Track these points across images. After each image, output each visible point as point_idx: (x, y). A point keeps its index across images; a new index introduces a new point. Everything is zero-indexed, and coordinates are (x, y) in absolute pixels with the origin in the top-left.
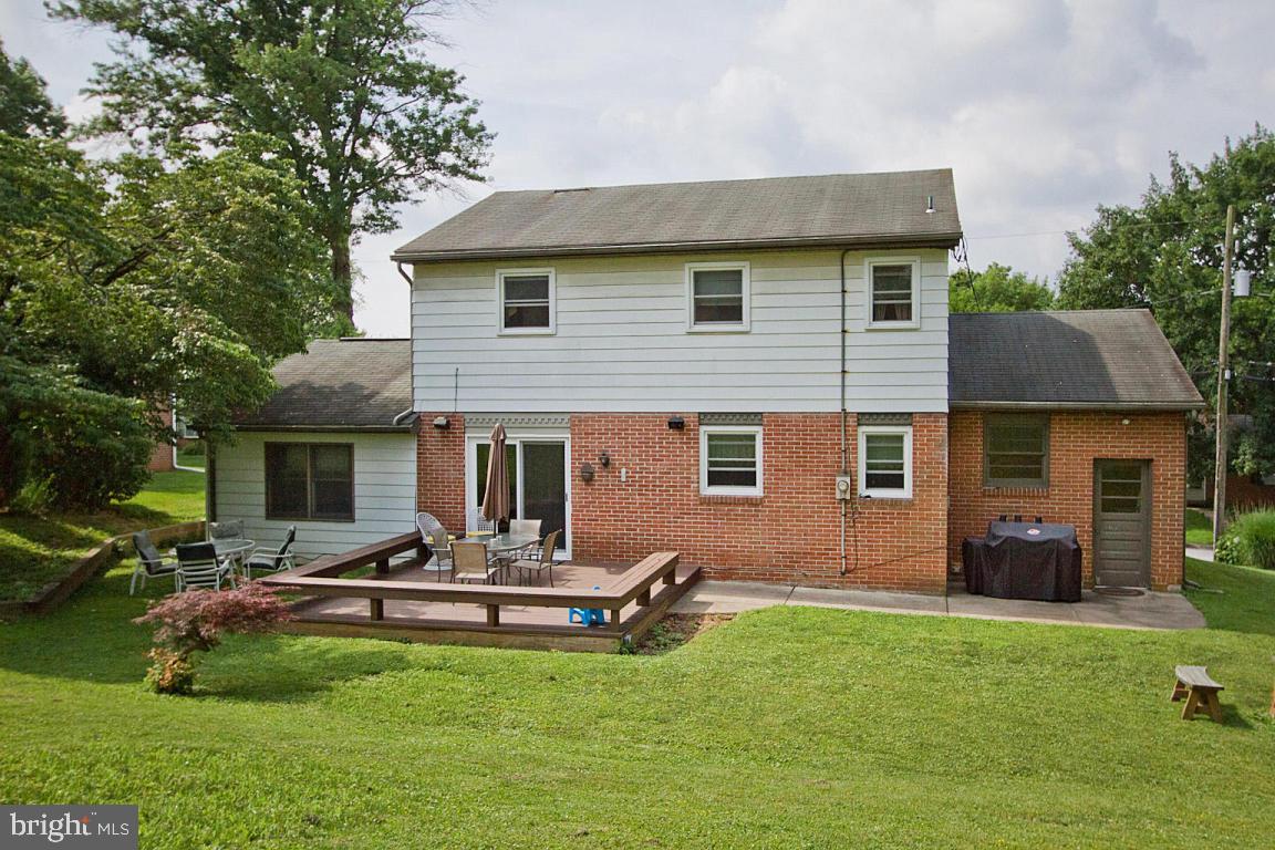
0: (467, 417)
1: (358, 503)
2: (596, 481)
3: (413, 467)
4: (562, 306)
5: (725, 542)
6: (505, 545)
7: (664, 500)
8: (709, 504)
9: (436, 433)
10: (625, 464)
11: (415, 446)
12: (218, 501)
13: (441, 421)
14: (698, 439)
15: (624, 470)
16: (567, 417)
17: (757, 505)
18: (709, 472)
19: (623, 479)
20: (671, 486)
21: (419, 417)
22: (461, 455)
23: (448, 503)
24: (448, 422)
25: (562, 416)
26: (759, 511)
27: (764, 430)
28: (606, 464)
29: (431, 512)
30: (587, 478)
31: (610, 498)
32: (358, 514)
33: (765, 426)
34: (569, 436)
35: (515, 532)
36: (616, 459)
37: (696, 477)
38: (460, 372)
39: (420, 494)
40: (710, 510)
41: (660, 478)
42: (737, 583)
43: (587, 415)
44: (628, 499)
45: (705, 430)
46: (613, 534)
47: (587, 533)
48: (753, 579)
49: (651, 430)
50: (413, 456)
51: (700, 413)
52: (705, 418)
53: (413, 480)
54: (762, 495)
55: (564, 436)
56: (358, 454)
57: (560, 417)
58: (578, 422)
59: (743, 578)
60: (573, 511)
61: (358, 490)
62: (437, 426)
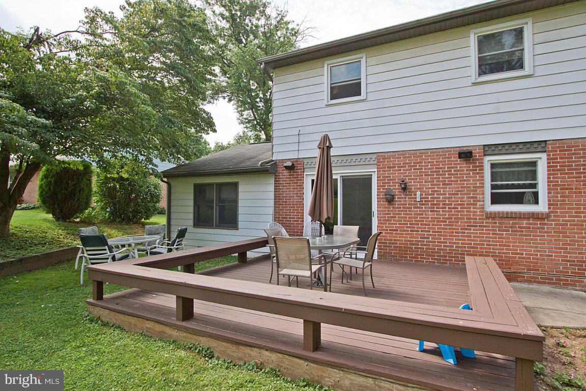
0: (305, 161)
1: (241, 218)
2: (396, 201)
3: (272, 195)
4: (371, 79)
5: (510, 250)
6: (328, 243)
7: (453, 215)
8: (494, 218)
9: (286, 173)
10: (419, 189)
11: (272, 181)
12: (172, 217)
13: (289, 164)
14: (483, 166)
15: (418, 193)
16: (374, 156)
17: (543, 219)
18: (492, 193)
19: (418, 199)
20: (459, 205)
21: (276, 163)
22: (301, 187)
23: (293, 218)
24: (293, 164)
25: (370, 156)
26: (545, 224)
27: (548, 155)
28: (405, 189)
29: (282, 224)
30: (390, 200)
31: (408, 214)
32: (240, 225)
33: (549, 151)
34: (376, 170)
35: (337, 234)
36: (412, 184)
37: (481, 196)
38: (301, 133)
39: (275, 212)
40: (496, 223)
41: (449, 198)
42: (525, 285)
43: (389, 154)
44: (422, 214)
45: (488, 160)
46: (409, 241)
47: (389, 240)
48: (539, 282)
49: (441, 162)
50: (272, 188)
51: (484, 145)
52: (489, 149)
53: (272, 203)
54: (547, 210)
55: (372, 171)
56: (241, 188)
57: (369, 157)
58: (382, 159)
59: (529, 281)
60: (378, 223)
61: (241, 211)
62: (287, 167)
